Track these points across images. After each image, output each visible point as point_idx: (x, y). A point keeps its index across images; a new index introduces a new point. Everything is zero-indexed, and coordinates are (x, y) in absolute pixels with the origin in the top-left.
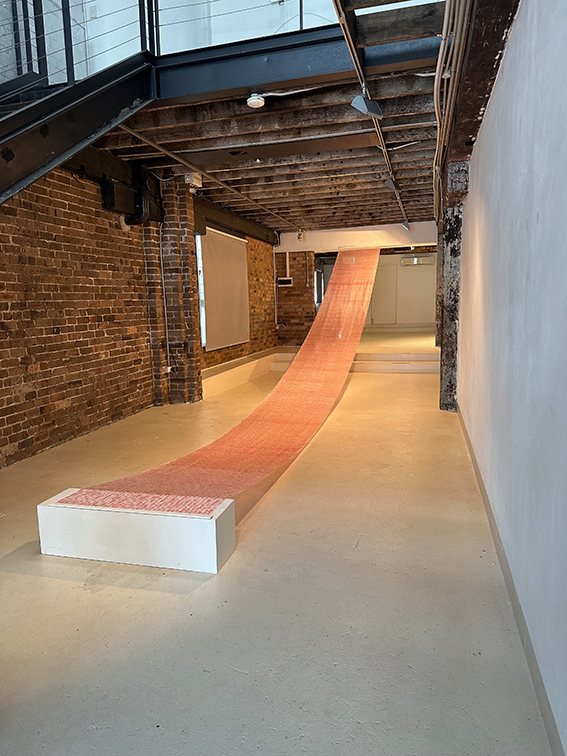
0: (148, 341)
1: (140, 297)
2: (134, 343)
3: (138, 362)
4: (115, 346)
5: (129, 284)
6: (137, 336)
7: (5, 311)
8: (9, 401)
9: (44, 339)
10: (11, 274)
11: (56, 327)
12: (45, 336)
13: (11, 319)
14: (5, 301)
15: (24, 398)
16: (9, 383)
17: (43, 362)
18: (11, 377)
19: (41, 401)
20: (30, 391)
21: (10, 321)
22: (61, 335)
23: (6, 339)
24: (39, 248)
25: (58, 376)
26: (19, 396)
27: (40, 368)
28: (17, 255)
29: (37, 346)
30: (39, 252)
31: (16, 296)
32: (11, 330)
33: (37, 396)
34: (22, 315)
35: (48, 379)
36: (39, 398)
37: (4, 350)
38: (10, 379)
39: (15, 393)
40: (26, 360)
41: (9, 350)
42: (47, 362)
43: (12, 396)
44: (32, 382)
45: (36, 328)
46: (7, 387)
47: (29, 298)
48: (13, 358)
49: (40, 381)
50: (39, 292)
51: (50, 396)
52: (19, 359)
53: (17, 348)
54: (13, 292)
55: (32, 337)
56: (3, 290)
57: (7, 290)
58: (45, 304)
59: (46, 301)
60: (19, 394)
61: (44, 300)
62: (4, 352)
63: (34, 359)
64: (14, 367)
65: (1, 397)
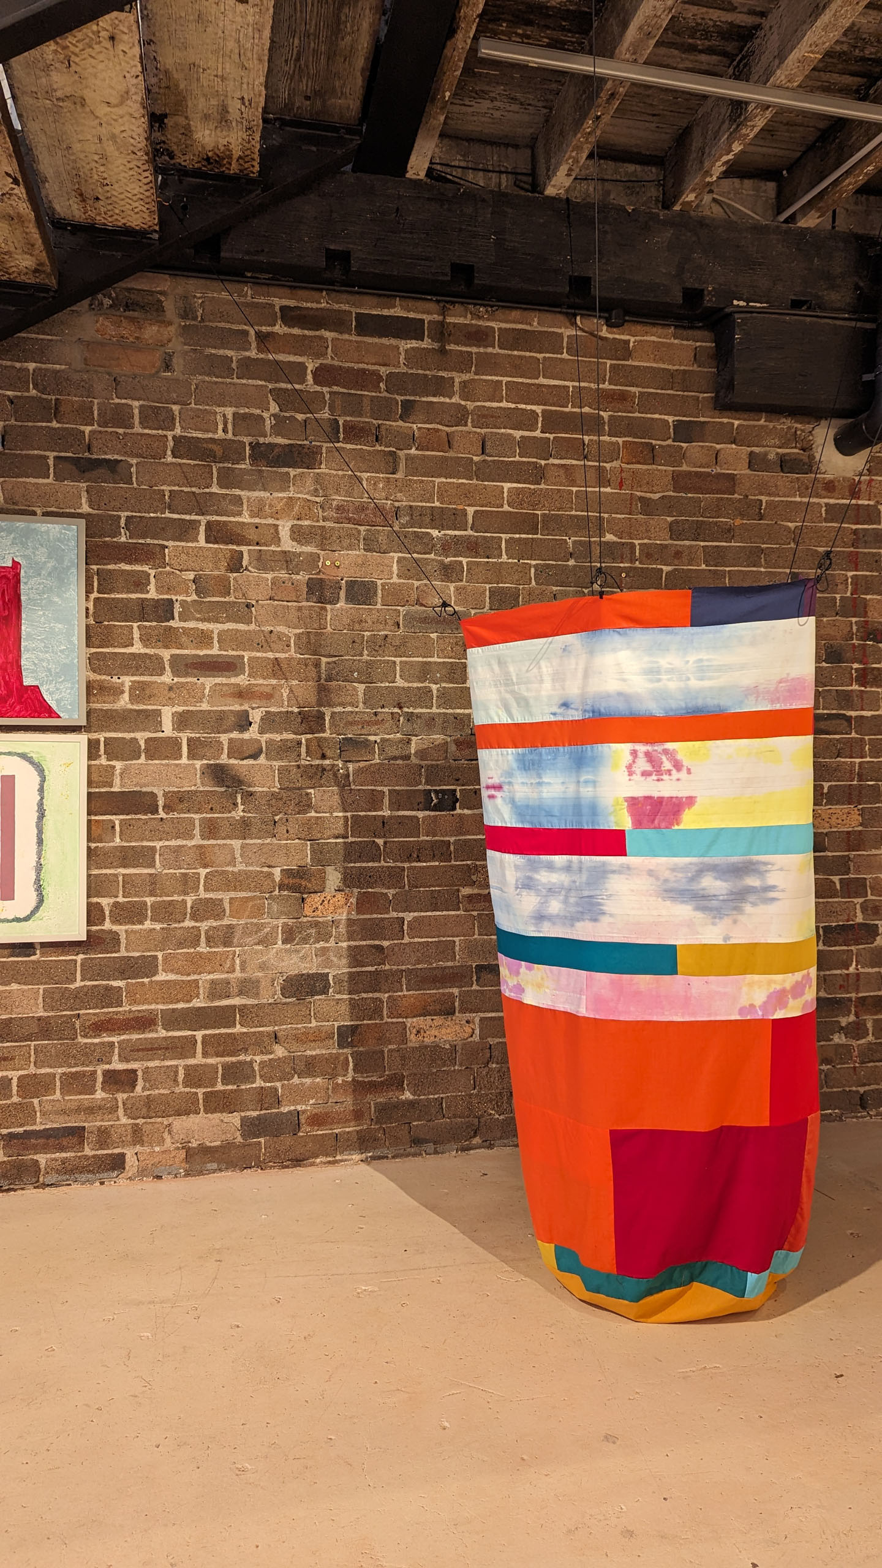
6: (854, 841)
7: (235, 735)
8: (218, 990)
9: (384, 821)
10: (271, 632)
11: (438, 788)
12: (387, 813)
13: (255, 756)
14: (237, 708)
15: (278, 988)
16: (226, 937)
17: (370, 890)
18: (234, 923)
19: (344, 1008)
20: (304, 972)
21: (251, 762)
22: (460, 814)
23: (230, 812)
24: (396, 555)
25: (430, 940)
26: (258, 981)
27: (354, 907)
28: (302, 577)
29: (350, 839)
30: (395, 565)
31: (285, 695)
32: (251, 789)
33: (331, 990)
34: (303, 749)
35: (386, 944)
36: (338, 996)
37: (219, 842)
38: (230, 927)
39: (243, 970)
40: (302, 878)
41: (236, 844)
42: (391, 892)
43: (231, 976)
44: (318, 946)
45: (353, 787)
46: (214, 950)
47: (336, 700)
48: (251, 868)
49: (349, 947)
50: (379, 684)
51: (386, 995)
52: (277, 872)
53: (268, 841)
54: (274, 682)
55: (335, 814)
56: (236, 676)
57: (249, 675)
58: (401, 719)
59: (406, 710)
60: (260, 974)
61: (401, 708)
62: (217, 848)
63: (333, 877)
64: (250, 894)
65: (189, 975)
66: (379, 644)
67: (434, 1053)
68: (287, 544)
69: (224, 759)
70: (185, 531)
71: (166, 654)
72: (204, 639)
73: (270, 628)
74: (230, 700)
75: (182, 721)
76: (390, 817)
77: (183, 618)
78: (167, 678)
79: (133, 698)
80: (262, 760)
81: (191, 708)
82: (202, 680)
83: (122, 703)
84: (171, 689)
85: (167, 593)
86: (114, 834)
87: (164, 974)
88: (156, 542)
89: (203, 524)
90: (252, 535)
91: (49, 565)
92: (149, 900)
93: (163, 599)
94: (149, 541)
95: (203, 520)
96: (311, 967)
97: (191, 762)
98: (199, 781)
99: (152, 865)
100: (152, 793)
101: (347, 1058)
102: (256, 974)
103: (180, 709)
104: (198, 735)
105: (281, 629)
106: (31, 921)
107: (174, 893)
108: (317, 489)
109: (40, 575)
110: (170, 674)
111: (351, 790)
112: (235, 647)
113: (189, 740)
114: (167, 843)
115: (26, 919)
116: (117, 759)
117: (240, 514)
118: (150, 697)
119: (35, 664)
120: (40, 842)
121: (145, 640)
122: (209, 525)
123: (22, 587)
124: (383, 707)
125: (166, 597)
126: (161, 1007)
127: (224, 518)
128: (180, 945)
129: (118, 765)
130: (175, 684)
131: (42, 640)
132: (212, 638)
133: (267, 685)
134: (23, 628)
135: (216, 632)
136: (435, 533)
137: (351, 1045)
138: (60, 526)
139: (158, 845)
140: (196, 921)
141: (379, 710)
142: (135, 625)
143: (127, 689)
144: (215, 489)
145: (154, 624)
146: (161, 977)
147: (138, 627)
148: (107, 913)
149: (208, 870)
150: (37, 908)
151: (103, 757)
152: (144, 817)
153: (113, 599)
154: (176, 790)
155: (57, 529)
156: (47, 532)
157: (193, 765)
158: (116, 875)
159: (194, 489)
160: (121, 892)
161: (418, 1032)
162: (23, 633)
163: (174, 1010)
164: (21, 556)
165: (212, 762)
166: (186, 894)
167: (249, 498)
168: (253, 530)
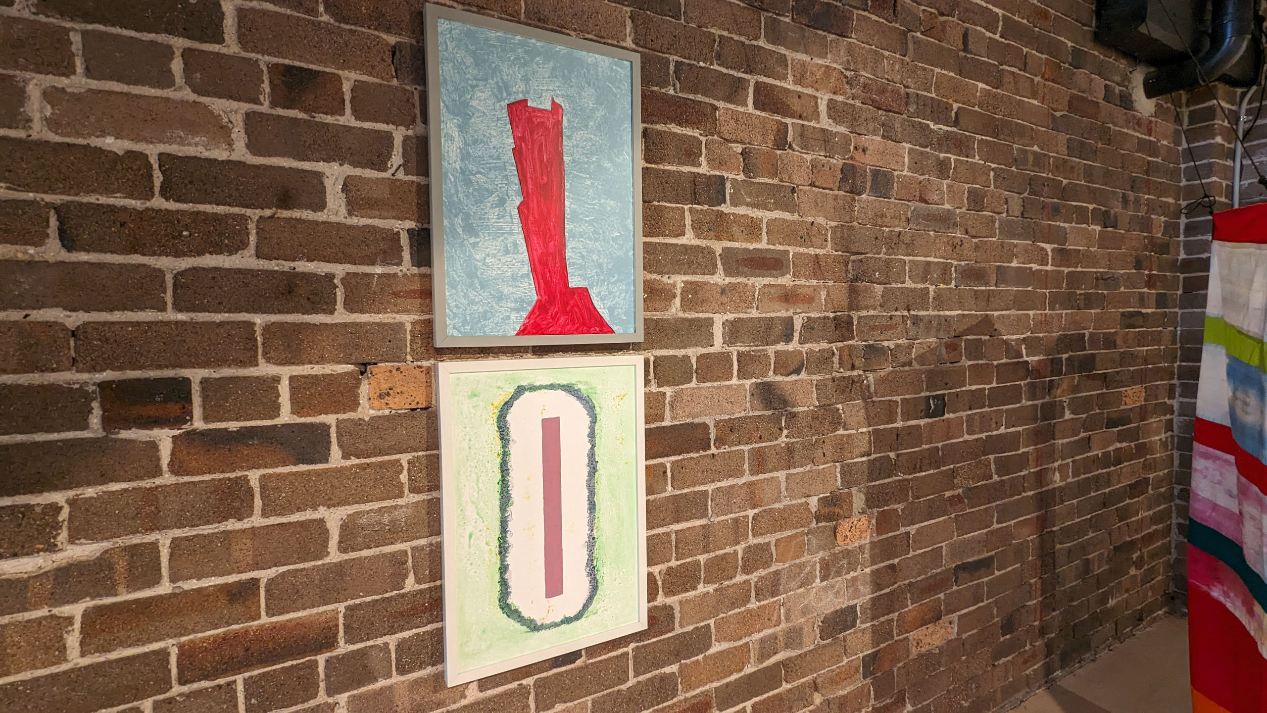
0: (1169, 426)
1: (1161, 301)
2: (1133, 435)
3: (1137, 488)
4: (1087, 443)
5: (1138, 265)
6: (1143, 413)
7: (781, 347)
8: (767, 648)
9: (897, 433)
10: (812, 223)
11: (934, 394)
12: (899, 424)
13: (797, 371)
14: (783, 314)
15: (818, 632)
16: (772, 586)
17: (886, 508)
18: (780, 568)
19: (868, 636)
20: (838, 608)
21: (794, 377)
22: (948, 419)
23: (776, 439)
24: (907, 146)
25: (926, 550)
26: (801, 629)
27: (875, 528)
28: (837, 161)
29: (873, 456)
30: (906, 156)
31: (823, 297)
32: (795, 410)
33: (858, 622)
34: (836, 359)
35: (896, 561)
36: (864, 626)
37: (768, 475)
38: (777, 573)
39: (788, 619)
40: (835, 505)
41: (781, 475)
42: (899, 507)
43: (778, 628)
44: (848, 577)
45: (874, 399)
46: (763, 603)
47: (863, 303)
48: (794, 502)
49: (872, 571)
50: (894, 285)
51: (897, 614)
52: (813, 502)
53: (808, 468)
54: (814, 282)
55: (861, 430)
56: (783, 275)
57: (794, 276)
58: (909, 322)
59: (912, 312)
60: (803, 620)
61: (909, 310)
62: (765, 483)
63: (859, 500)
64: (794, 532)
65: (741, 638)
66: (895, 242)
67: (928, 660)
68: (825, 122)
69: (771, 377)
70: (735, 91)
71: (718, 247)
72: (753, 228)
73: (811, 219)
74: (777, 305)
75: (734, 331)
76: (903, 428)
77: (734, 204)
78: (719, 278)
79: (686, 305)
80: (803, 375)
81: (742, 316)
82: (752, 280)
83: (674, 310)
84: (723, 291)
85: (719, 169)
86: (666, 481)
87: (717, 644)
88: (707, 100)
89: (752, 84)
90: (796, 105)
91: (599, 114)
92: (702, 558)
93: (715, 176)
94: (699, 98)
95: (752, 79)
96: (842, 603)
97: (741, 382)
98: (748, 405)
99: (705, 515)
100: (704, 424)
101: (869, 689)
102: (799, 621)
103: (731, 316)
104: (747, 349)
105: (821, 220)
106: (583, 619)
107: (726, 544)
108: (848, 61)
109: (587, 126)
110: (722, 273)
111: (873, 402)
112: (781, 240)
113: (739, 354)
114: (719, 485)
115: (578, 617)
116: (668, 383)
117: (784, 78)
118: (703, 301)
119: (583, 257)
120: (592, 507)
121: (698, 228)
122: (757, 85)
123: (565, 143)
124: (896, 310)
125: (717, 173)
126: (715, 684)
127: (770, 81)
128: (733, 605)
129: (668, 391)
130: (727, 286)
131: (590, 223)
132: (761, 229)
133: (809, 287)
134: (567, 203)
135: (765, 221)
136: (932, 125)
137: (872, 673)
138: (611, 60)
139: (710, 488)
140: (747, 574)
141: (894, 313)
142: (686, 207)
143: (678, 292)
144: (762, 43)
145: (706, 207)
146: (716, 648)
147: (691, 210)
148: (660, 583)
149: (756, 511)
150: (590, 599)
151: (653, 382)
152: (697, 455)
153: (664, 171)
154: (727, 417)
155: (607, 64)
156: (596, 65)
157: (743, 385)
158: (668, 534)
159: (742, 39)
160: (674, 555)
161: (918, 643)
162: (567, 210)
163: (727, 685)
164: (563, 96)
165: (759, 381)
166: (738, 543)
167: (793, 60)
168: (796, 100)
